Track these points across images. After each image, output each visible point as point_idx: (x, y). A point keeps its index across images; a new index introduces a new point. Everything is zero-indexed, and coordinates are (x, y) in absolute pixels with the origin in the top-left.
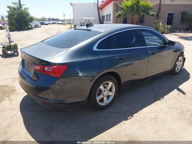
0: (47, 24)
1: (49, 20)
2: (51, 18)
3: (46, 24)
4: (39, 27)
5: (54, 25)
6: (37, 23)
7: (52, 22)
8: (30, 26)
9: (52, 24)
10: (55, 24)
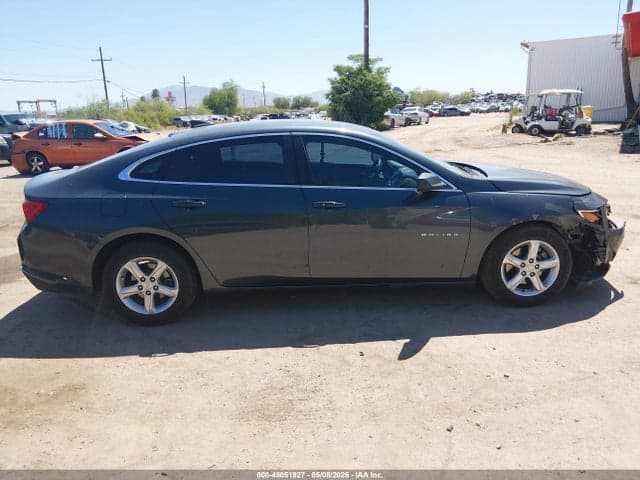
0: (467, 114)
1: (488, 98)
2: (496, 92)
3: (463, 114)
4: (419, 124)
5: (493, 114)
6: (417, 111)
7: (489, 107)
8: (387, 123)
9: (488, 111)
10: (498, 113)
